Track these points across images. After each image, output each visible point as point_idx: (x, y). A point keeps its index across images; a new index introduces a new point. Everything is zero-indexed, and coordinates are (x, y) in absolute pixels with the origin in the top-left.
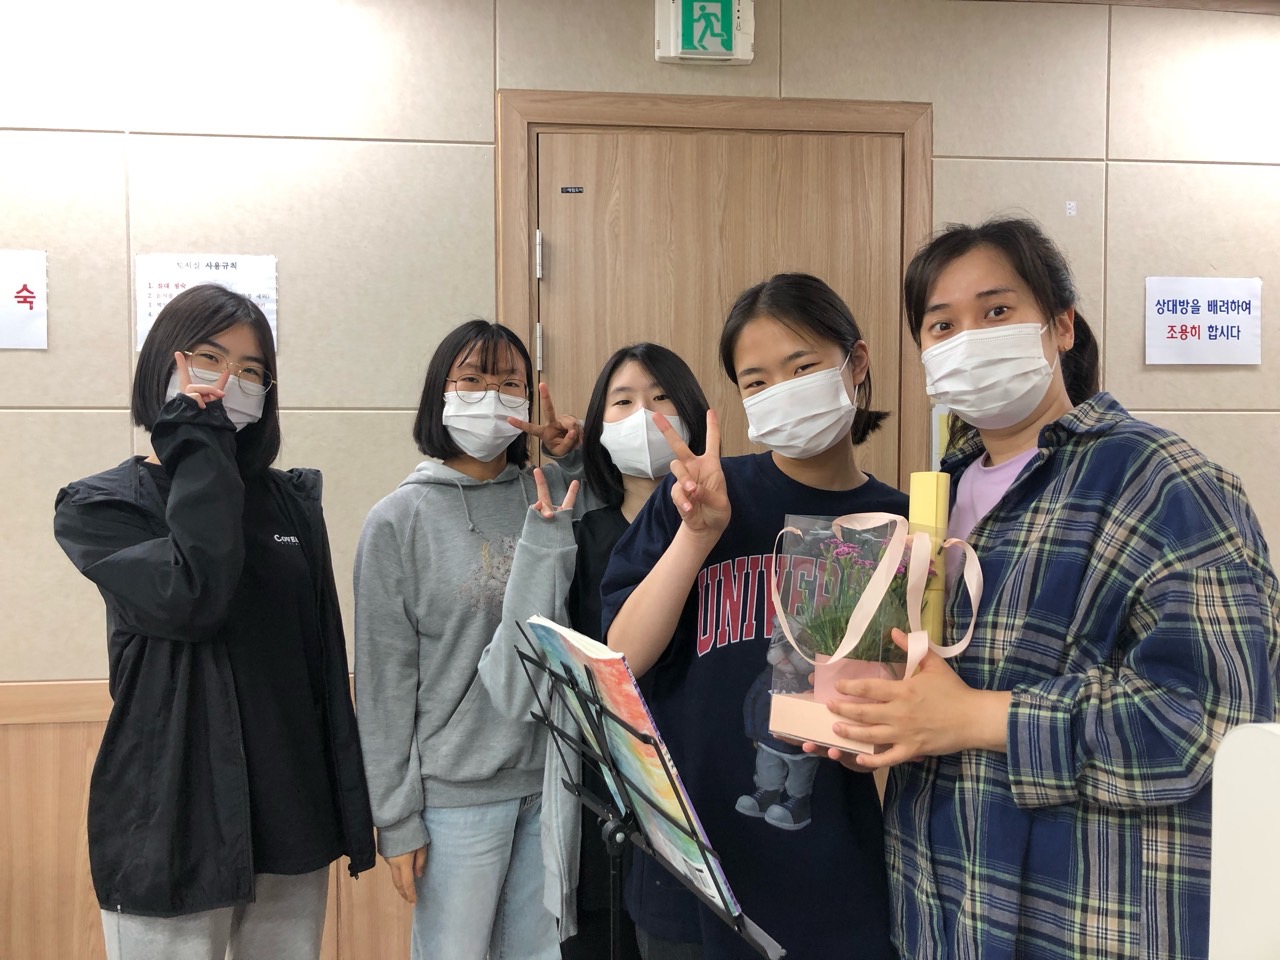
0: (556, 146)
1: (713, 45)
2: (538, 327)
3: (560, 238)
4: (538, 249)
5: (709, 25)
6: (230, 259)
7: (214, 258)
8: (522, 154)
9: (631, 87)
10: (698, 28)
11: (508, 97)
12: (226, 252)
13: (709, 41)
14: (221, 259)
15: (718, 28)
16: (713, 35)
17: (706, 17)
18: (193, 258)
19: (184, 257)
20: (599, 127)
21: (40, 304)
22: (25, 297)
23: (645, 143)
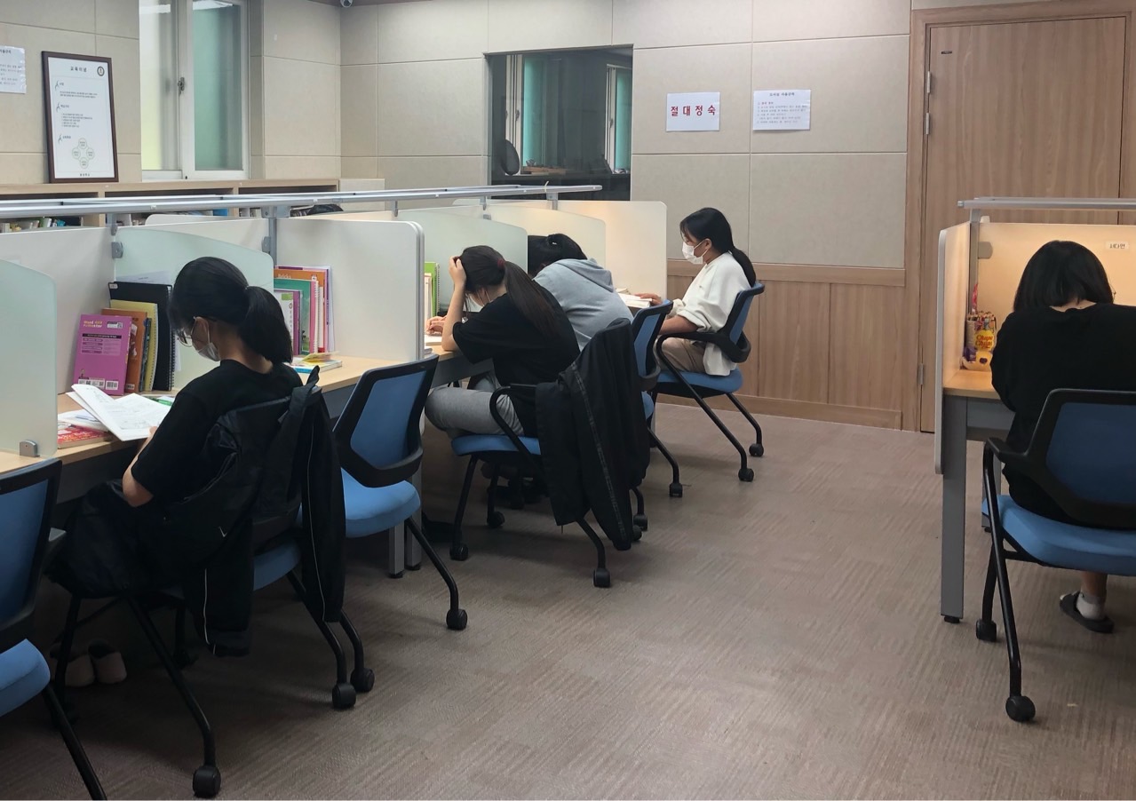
0: (940, 35)
2: (927, 114)
3: (939, 75)
4: (929, 80)
6: (791, 91)
7: (785, 91)
8: (922, 38)
11: (914, 13)
12: (791, 88)
14: (788, 91)
18: (777, 92)
19: (773, 92)
20: (961, 23)
21: (717, 113)
22: (712, 110)
23: (984, 28)
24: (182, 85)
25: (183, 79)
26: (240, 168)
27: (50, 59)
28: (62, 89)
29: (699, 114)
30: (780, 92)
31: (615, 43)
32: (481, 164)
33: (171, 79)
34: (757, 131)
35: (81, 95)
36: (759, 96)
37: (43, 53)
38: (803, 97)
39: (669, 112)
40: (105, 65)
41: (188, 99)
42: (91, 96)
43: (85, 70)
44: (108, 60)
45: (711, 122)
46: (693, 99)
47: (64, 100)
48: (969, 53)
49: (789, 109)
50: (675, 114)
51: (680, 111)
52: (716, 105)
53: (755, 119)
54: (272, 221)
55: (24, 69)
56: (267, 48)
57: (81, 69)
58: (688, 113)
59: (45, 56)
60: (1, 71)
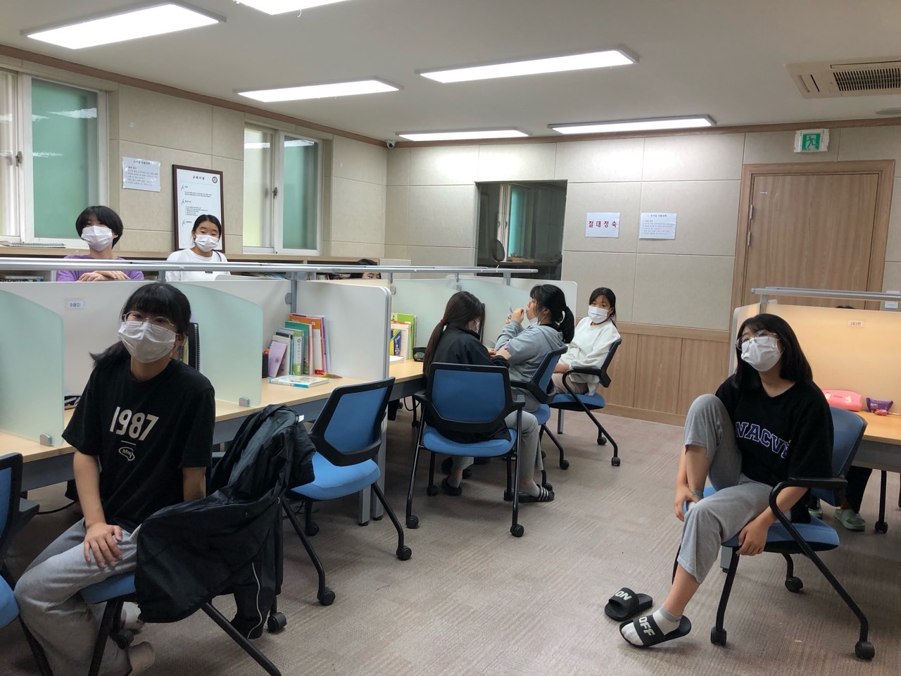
0: (760, 181)
1: (812, 148)
2: (749, 232)
3: (758, 207)
4: (751, 210)
5: (812, 142)
6: (665, 214)
7: (661, 214)
8: (749, 183)
9: (786, 161)
10: (808, 143)
11: (745, 167)
12: (664, 212)
13: (811, 147)
14: (662, 214)
15: (814, 143)
16: (813, 145)
17: (811, 140)
18: (655, 214)
19: (653, 214)
20: (775, 174)
21: (617, 226)
22: (614, 224)
23: (788, 178)
24: (275, 193)
25: (276, 188)
26: (314, 248)
27: (179, 171)
28: (186, 190)
29: (606, 226)
30: (658, 214)
31: (557, 178)
32: (471, 253)
33: (269, 187)
34: (641, 239)
35: (200, 195)
36: (643, 215)
37: (173, 165)
38: (672, 218)
39: (588, 225)
40: (218, 176)
41: (279, 202)
42: (207, 196)
43: (203, 179)
44: (220, 173)
45: (614, 232)
46: (603, 217)
47: (189, 198)
48: (777, 194)
49: (662, 225)
50: (591, 226)
51: (595, 224)
52: (617, 221)
53: (641, 232)
54: (293, 282)
55: (159, 176)
56: (334, 172)
57: (200, 178)
58: (599, 226)
59: (174, 168)
60: (141, 176)
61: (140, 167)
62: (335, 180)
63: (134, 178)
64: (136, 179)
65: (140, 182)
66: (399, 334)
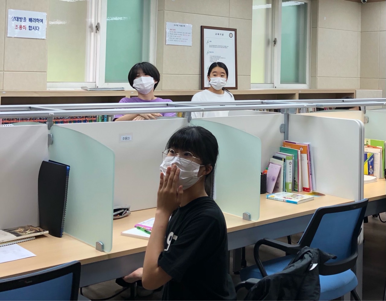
24: (275, 42)
25: (276, 39)
26: (305, 83)
27: (205, 30)
28: (210, 44)
33: (270, 37)
35: (220, 47)
37: (201, 26)
40: (233, 32)
41: (278, 49)
42: (226, 47)
43: (223, 35)
44: (235, 30)
47: (211, 49)
55: (191, 34)
56: (320, 23)
57: (220, 34)
59: (202, 28)
60: (179, 36)
61: (178, 29)
62: (320, 31)
63: (174, 37)
64: (175, 38)
65: (178, 40)
66: (373, 157)
